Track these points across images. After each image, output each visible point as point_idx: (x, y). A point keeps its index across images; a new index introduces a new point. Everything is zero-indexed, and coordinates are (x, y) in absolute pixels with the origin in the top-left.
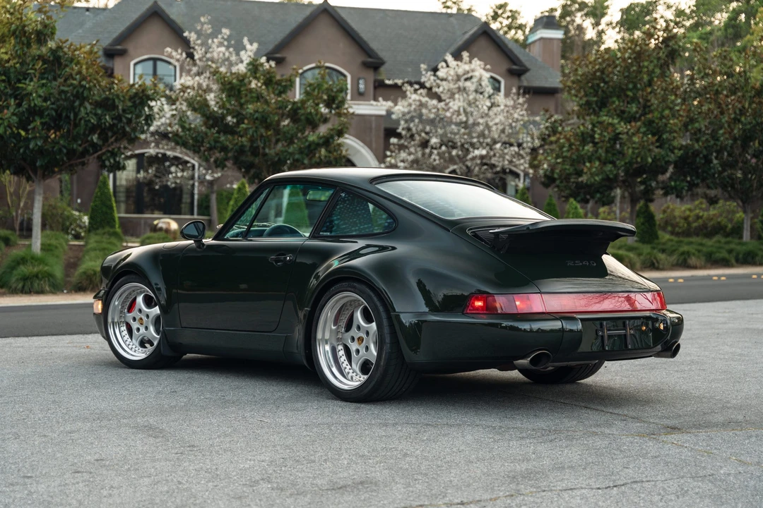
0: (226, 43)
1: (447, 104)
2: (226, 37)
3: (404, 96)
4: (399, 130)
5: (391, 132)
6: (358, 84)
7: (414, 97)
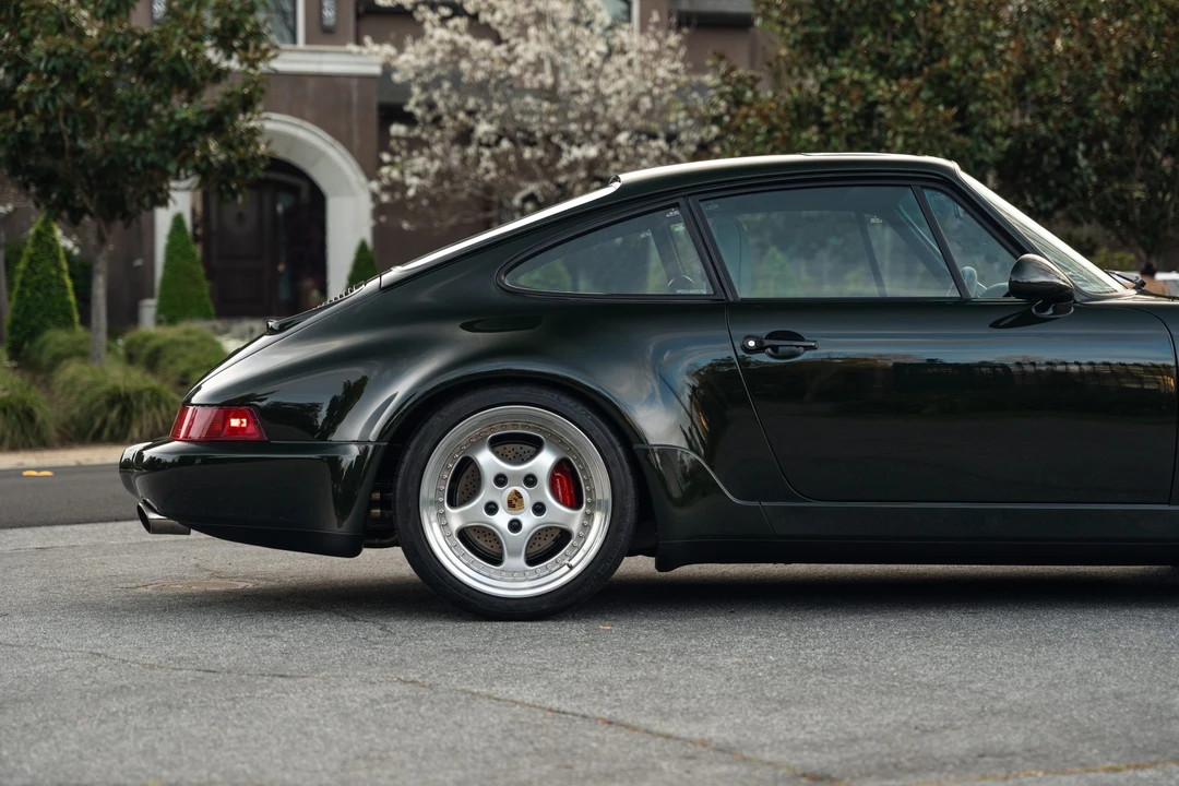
1: (510, 50)
3: (418, 32)
4: (410, 107)
5: (393, 112)
6: (321, 7)
7: (440, 33)
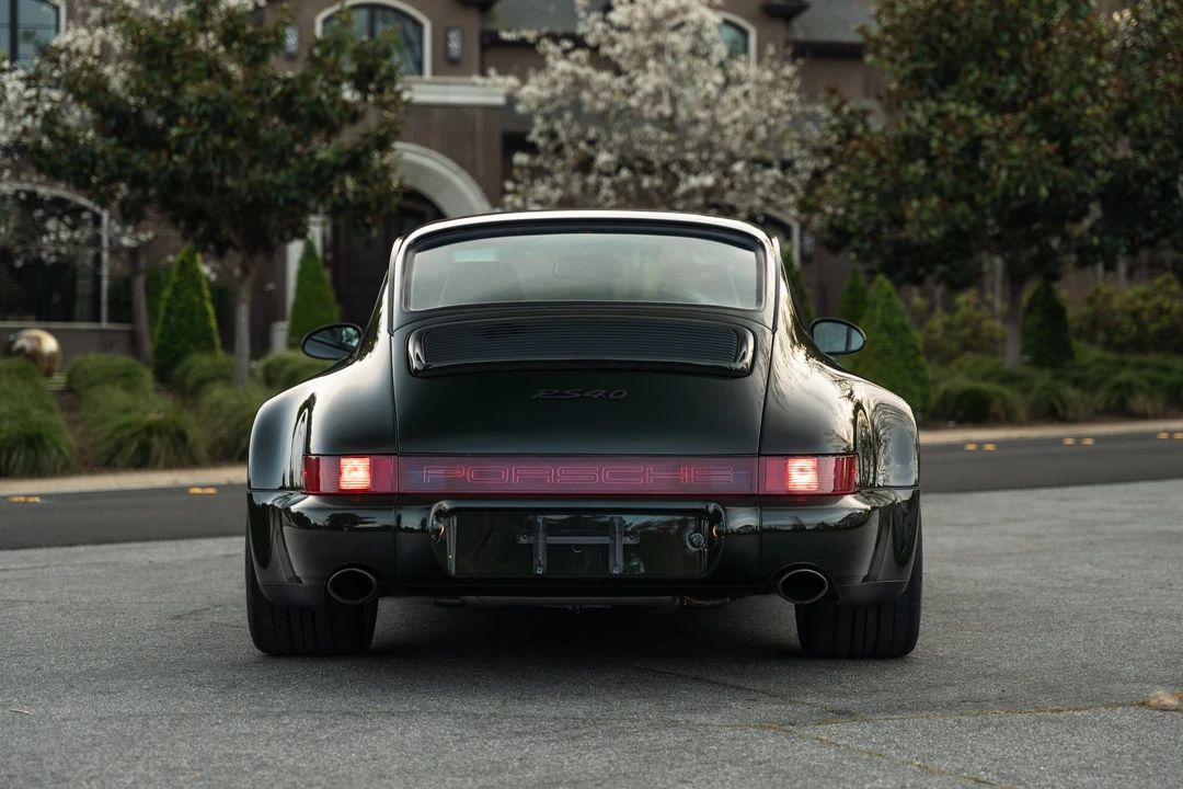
1: (630, 81)
3: (541, 64)
4: (533, 137)
5: (516, 141)
6: (447, 40)
7: (562, 66)
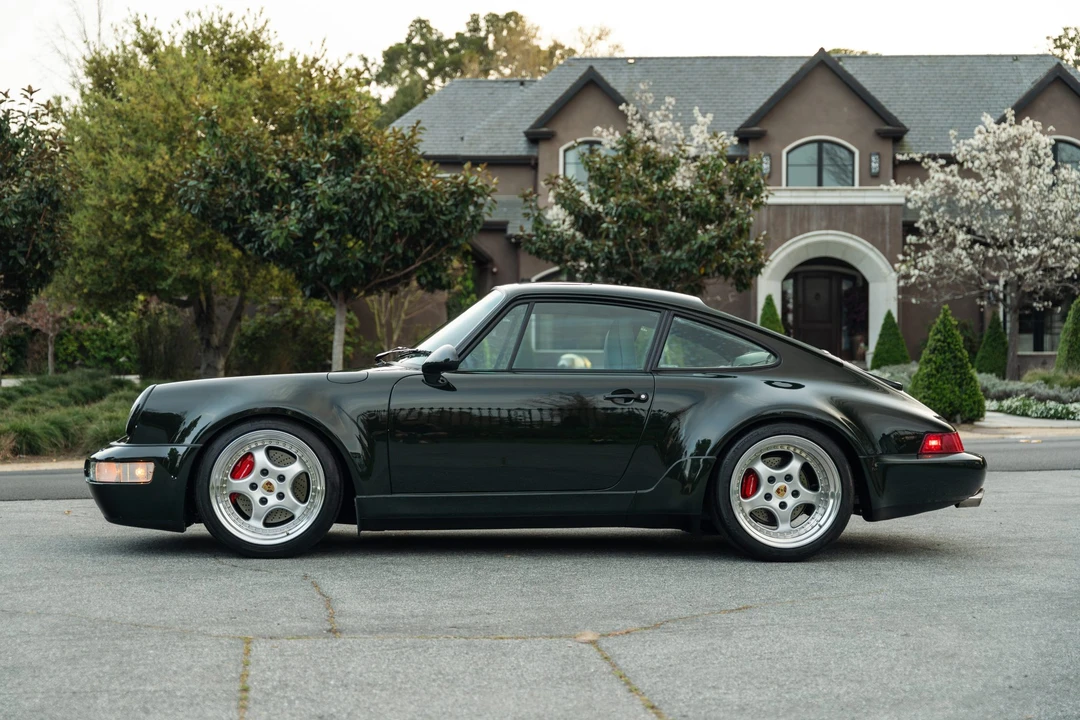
0: (671, 116)
1: (984, 185)
2: (671, 108)
3: (924, 176)
4: (920, 224)
5: (910, 228)
6: (871, 161)
7: (938, 176)
